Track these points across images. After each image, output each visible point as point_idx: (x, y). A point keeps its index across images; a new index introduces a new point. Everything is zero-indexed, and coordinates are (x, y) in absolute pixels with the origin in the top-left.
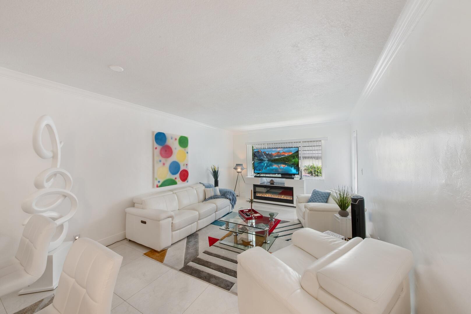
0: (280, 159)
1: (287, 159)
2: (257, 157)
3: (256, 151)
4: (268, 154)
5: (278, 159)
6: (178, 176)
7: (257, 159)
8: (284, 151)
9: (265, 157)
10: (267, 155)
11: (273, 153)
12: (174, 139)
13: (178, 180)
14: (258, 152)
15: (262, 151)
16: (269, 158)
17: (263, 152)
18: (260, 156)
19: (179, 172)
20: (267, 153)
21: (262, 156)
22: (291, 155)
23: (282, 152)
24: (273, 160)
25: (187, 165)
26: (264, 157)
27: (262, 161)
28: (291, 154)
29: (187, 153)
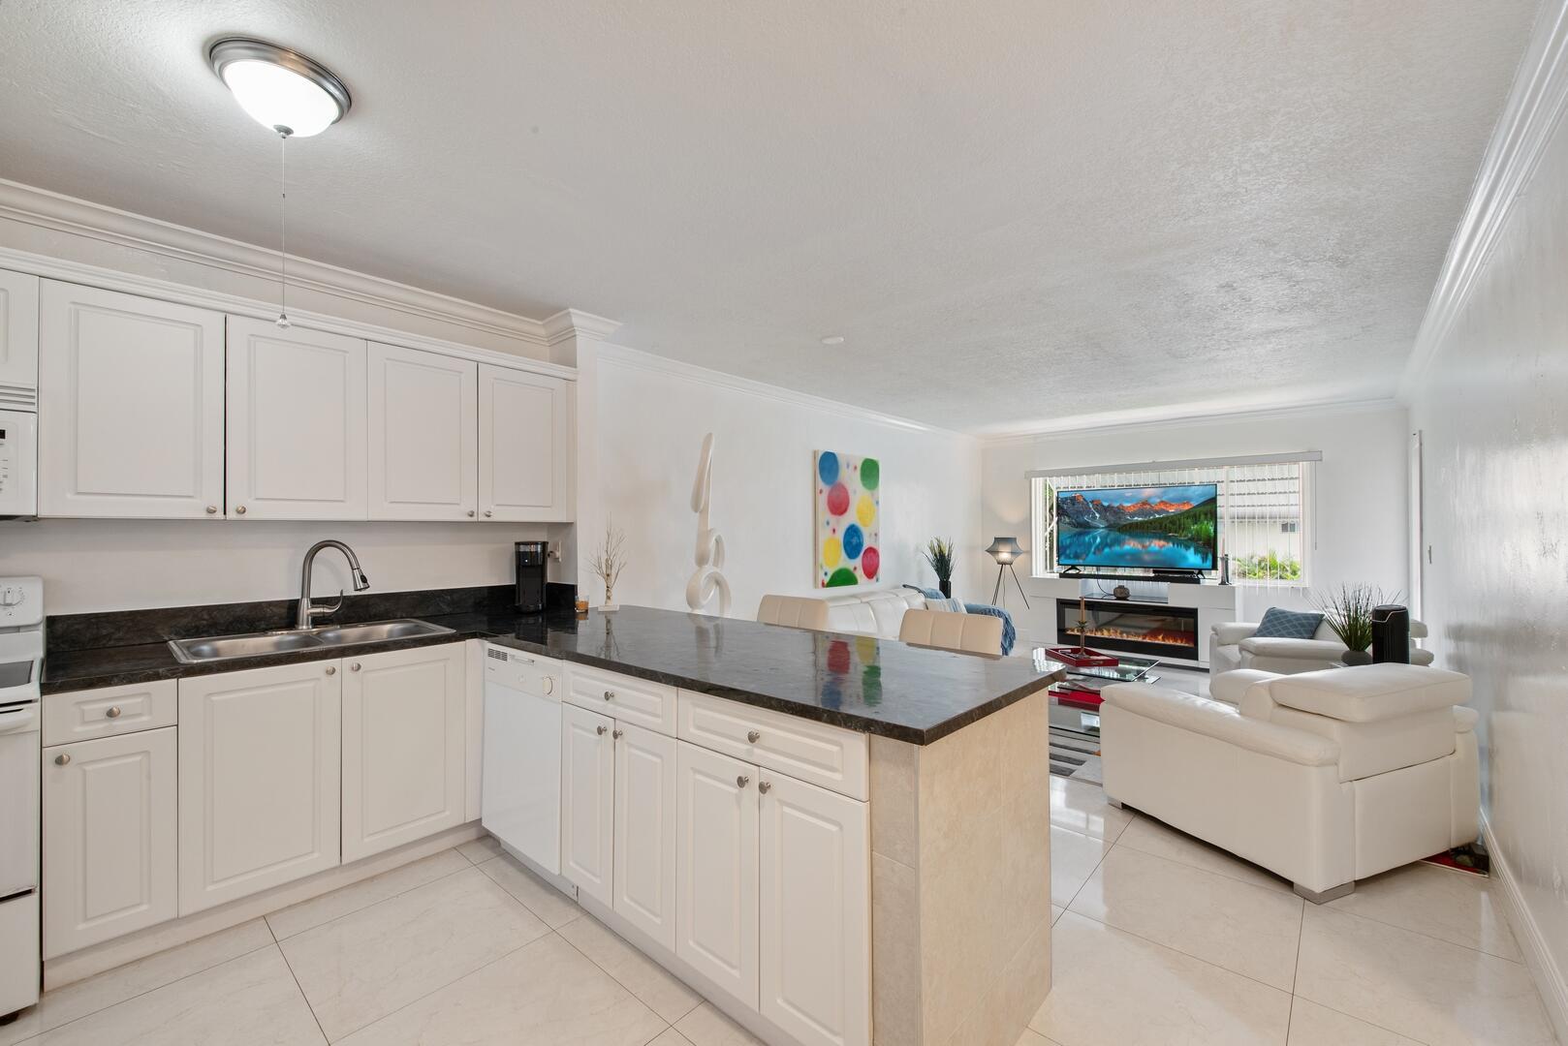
0: (1151, 522)
1: (1173, 522)
2: (1069, 517)
3: (1066, 499)
4: (1109, 506)
5: (1141, 522)
6: (858, 562)
7: (1069, 524)
8: (1164, 499)
9: (1097, 515)
10: (1105, 510)
11: (1126, 505)
12: (851, 467)
13: (860, 574)
14: (1073, 500)
15: (1089, 496)
16: (1112, 519)
17: (1092, 502)
18: (1080, 513)
19: (862, 554)
20: (1106, 504)
21: (1089, 512)
22: (1188, 511)
23: (1158, 500)
24: (1125, 525)
25: (876, 535)
26: (1094, 517)
27: (1085, 528)
28: (1187, 508)
29: (877, 503)
